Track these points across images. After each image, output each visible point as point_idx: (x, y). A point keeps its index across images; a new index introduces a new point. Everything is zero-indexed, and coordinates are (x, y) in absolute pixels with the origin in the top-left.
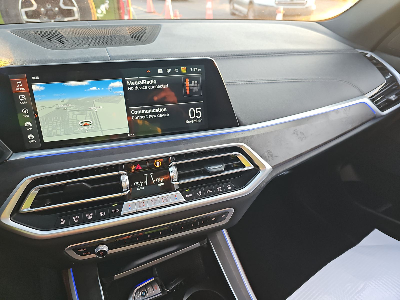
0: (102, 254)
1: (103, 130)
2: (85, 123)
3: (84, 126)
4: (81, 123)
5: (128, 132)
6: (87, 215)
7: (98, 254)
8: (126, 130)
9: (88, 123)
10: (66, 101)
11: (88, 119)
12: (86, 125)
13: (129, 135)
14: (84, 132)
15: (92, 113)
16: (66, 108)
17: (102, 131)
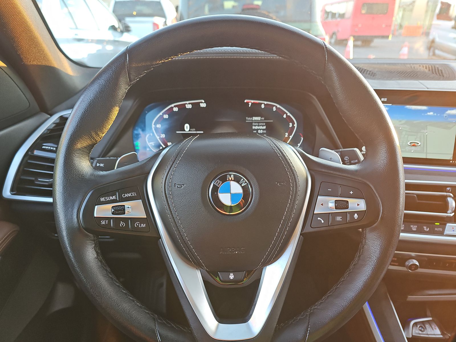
0: (414, 267)
1: (428, 153)
2: (413, 144)
3: (412, 146)
4: (410, 143)
5: (451, 158)
6: (411, 226)
7: (410, 267)
8: (449, 156)
9: (416, 144)
10: (403, 122)
11: (416, 141)
12: (414, 146)
13: (451, 162)
14: (410, 151)
15: (422, 136)
16: (400, 128)
17: (426, 153)
